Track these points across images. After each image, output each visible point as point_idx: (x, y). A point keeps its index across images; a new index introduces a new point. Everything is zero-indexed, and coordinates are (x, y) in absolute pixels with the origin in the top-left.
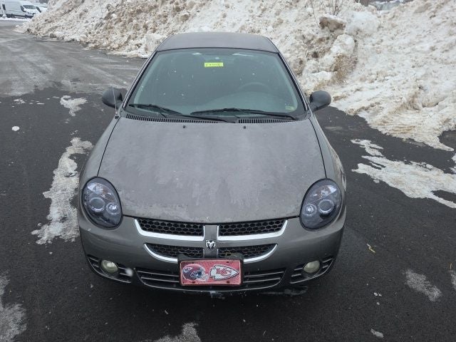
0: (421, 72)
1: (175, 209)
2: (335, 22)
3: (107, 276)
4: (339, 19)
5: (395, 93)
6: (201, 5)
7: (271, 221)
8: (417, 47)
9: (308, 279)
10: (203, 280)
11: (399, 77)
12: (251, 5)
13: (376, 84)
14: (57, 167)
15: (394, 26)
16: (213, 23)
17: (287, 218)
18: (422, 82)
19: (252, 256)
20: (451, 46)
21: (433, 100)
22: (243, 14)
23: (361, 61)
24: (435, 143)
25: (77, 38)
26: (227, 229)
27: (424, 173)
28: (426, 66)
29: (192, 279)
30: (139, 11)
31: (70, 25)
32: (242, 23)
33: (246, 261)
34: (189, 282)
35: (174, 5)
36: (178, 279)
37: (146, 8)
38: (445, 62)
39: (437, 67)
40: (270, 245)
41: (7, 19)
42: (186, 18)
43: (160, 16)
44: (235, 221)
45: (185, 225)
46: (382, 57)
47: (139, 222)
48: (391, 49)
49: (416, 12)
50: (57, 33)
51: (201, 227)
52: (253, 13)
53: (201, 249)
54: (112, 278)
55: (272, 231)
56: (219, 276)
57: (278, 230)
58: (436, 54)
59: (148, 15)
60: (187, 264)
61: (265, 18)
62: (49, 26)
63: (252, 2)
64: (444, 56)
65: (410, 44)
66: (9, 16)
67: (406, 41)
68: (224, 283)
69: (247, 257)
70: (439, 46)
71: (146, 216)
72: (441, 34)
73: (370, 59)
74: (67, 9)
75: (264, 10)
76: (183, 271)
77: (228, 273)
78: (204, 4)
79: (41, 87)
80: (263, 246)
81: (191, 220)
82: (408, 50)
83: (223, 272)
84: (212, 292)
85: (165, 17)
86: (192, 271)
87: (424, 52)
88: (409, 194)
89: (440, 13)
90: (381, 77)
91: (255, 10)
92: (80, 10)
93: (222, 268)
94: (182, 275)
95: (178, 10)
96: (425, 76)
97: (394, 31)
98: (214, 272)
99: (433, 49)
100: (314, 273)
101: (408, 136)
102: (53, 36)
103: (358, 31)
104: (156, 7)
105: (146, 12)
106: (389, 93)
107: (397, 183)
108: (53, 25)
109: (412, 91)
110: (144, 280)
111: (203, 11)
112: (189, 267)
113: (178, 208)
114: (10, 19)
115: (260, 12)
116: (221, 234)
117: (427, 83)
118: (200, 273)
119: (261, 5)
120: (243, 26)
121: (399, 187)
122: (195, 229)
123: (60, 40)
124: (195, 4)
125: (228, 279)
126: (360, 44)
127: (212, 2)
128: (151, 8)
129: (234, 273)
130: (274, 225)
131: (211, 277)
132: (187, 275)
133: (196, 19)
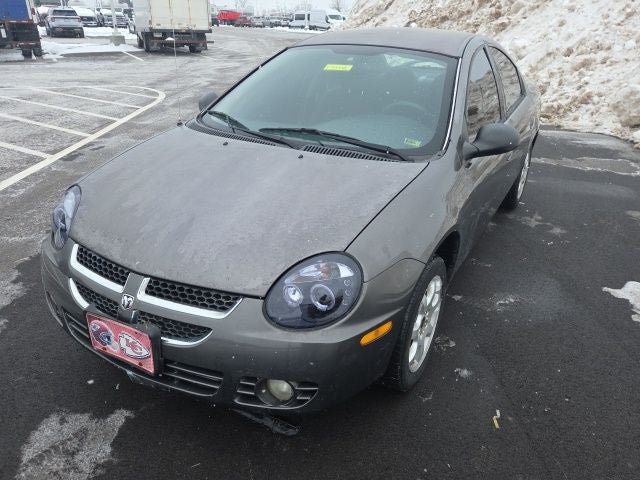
1: (113, 242)
6: (532, 9)
7: (219, 293)
10: (113, 349)
12: (610, 6)
16: (539, 35)
22: (591, 21)
29: (102, 343)
30: (444, 19)
32: (584, 34)
33: (166, 340)
34: (99, 346)
35: (493, 9)
37: (455, 14)
40: (205, 328)
41: (308, 31)
42: (503, 26)
43: (468, 25)
44: (167, 278)
45: (114, 266)
51: (126, 274)
52: (610, 19)
53: (114, 303)
56: (130, 351)
57: (224, 309)
59: (455, 24)
60: (96, 318)
61: (630, 27)
63: (612, 3)
68: (136, 363)
74: (366, 17)
75: (629, 15)
76: (91, 328)
77: (139, 351)
78: (538, 7)
84: (130, 373)
85: (476, 26)
86: (100, 331)
91: (613, 14)
93: (131, 340)
95: (498, 15)
98: (123, 343)
100: (284, 402)
104: (469, 12)
105: (454, 20)
111: (532, 18)
112: (96, 325)
113: (116, 241)
114: (312, 31)
115: (622, 18)
116: (146, 292)
118: (109, 338)
119: (628, 6)
120: (584, 39)
122: (121, 274)
124: (523, 6)
125: (139, 360)
127: (550, 4)
128: (461, 15)
129: (145, 352)
130: (220, 299)
131: (122, 349)
132: (97, 336)
133: (517, 29)
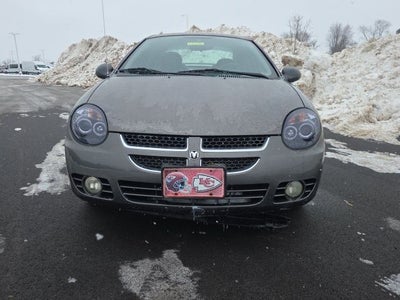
0: (373, 94)
2: (295, 60)
3: (89, 195)
4: (298, 57)
5: (352, 110)
7: (254, 137)
8: (367, 76)
9: (291, 201)
10: (185, 192)
11: (354, 99)
13: (334, 105)
14: (51, 150)
15: (344, 63)
17: (269, 136)
18: (374, 102)
19: (236, 169)
20: (397, 75)
21: (386, 114)
23: (319, 90)
24: (393, 141)
25: (78, 84)
26: (210, 141)
27: (389, 158)
28: (377, 90)
29: (175, 190)
31: (74, 75)
33: (228, 173)
34: (171, 194)
36: (161, 193)
38: (393, 87)
39: (387, 91)
40: (253, 158)
41: (22, 75)
44: (218, 134)
45: (169, 138)
46: (338, 85)
47: (124, 137)
48: (344, 79)
49: (363, 51)
50: (62, 81)
51: (185, 140)
53: (184, 159)
54: (95, 197)
55: (254, 146)
56: (202, 188)
58: (384, 81)
60: (171, 172)
62: (56, 77)
64: (392, 82)
65: (361, 75)
66: (24, 73)
67: (357, 73)
68: (207, 195)
69: (230, 170)
70: (386, 75)
71: (131, 131)
72: (388, 66)
73: (327, 88)
74: (72, 64)
76: (166, 180)
77: (211, 184)
79: (44, 108)
80: (246, 159)
81: (176, 133)
82: (360, 79)
83: (206, 183)
84: (195, 208)
86: (175, 180)
87: (374, 80)
88: (378, 170)
89: (384, 51)
90: (338, 100)
92: (82, 64)
93: (205, 178)
94: (165, 186)
96: (377, 97)
97: (345, 67)
98: (197, 183)
99: (381, 77)
100: (296, 198)
101: (368, 137)
102: (58, 83)
103: (315, 66)
106: (347, 110)
107: (365, 163)
108: (59, 76)
109: (367, 108)
110: (127, 196)
112: (172, 176)
114: (25, 75)
116: (204, 147)
117: (379, 103)
118: (183, 184)
121: (367, 166)
122: (179, 141)
123: (65, 86)
125: (211, 191)
126: (317, 76)
129: (217, 183)
131: (194, 189)
132: (170, 186)
